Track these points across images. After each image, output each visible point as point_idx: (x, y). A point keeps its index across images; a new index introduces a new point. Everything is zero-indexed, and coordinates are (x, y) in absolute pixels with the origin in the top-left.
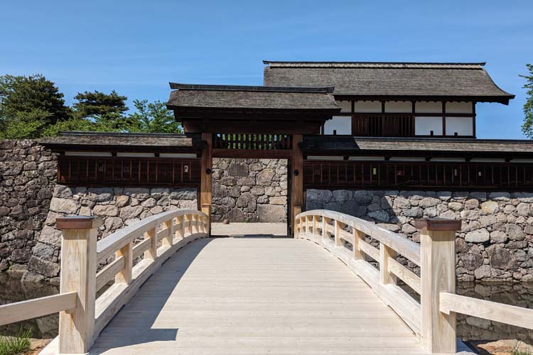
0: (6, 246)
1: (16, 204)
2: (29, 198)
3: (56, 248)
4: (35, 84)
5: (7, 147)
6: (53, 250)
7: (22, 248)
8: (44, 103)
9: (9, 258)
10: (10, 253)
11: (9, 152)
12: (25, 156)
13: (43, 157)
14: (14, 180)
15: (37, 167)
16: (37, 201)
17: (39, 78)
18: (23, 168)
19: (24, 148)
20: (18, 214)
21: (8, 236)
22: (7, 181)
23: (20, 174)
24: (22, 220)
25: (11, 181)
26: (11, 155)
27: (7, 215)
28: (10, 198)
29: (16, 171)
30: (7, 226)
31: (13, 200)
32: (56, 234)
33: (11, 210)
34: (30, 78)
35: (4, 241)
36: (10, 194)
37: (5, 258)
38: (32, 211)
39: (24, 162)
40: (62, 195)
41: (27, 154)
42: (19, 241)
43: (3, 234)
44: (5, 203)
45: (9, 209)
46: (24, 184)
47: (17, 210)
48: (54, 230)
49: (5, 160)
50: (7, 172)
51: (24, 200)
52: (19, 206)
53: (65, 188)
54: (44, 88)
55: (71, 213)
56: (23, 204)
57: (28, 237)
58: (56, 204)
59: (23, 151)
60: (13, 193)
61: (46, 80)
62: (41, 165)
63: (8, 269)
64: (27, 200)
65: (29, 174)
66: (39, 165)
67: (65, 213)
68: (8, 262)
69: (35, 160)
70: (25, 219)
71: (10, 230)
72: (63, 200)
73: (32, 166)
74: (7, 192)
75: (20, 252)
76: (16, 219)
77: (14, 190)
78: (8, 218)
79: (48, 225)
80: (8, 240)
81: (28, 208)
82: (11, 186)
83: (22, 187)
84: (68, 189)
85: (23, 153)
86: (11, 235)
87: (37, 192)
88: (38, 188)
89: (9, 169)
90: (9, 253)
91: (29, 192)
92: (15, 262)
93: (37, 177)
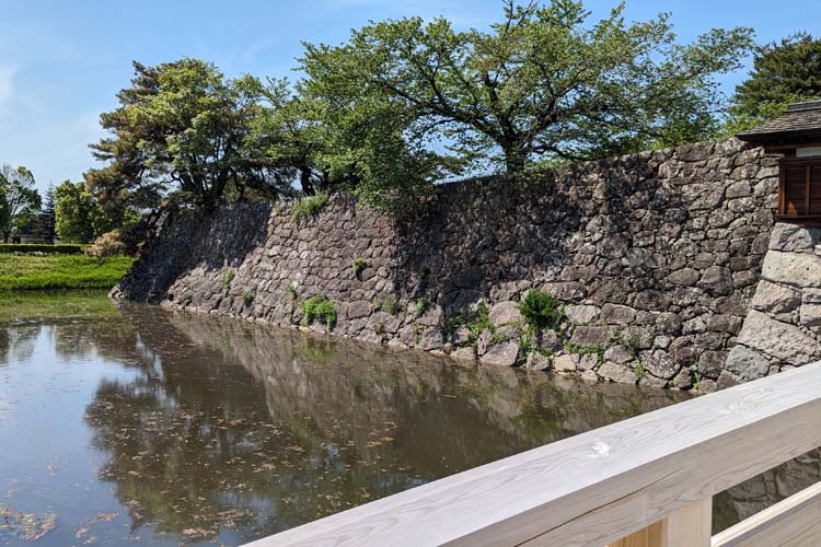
0: (690, 343)
1: (709, 264)
2: (734, 254)
3: (774, 360)
4: (793, 50)
5: (697, 157)
6: (766, 363)
7: (718, 349)
8: (808, 83)
9: (694, 367)
10: (696, 357)
11: (699, 167)
12: (728, 171)
13: (763, 169)
14: (707, 218)
15: (752, 190)
16: (749, 259)
17: (800, 39)
18: (724, 194)
19: (729, 156)
20: (713, 284)
21: (693, 326)
22: (695, 220)
23: (719, 206)
24: (721, 295)
25: (703, 220)
26: (704, 170)
27: (694, 285)
28: (700, 252)
29: (712, 201)
30: (692, 305)
31: (706, 256)
32: (774, 329)
33: (700, 276)
34: (783, 42)
35: (687, 334)
36: (699, 245)
37: (688, 365)
38: (739, 278)
39: (727, 182)
40: (790, 246)
41: (733, 166)
42: (714, 336)
43: (685, 321)
44: (691, 262)
45: (696, 274)
46: (726, 226)
47: (711, 275)
48: (769, 322)
49: (693, 181)
50: (696, 205)
51: (724, 256)
52: (715, 269)
53: (796, 230)
54: (809, 55)
55: (810, 286)
56: (723, 265)
57: (730, 328)
58: (773, 264)
59: (725, 162)
60: (705, 243)
61: (813, 40)
62: (759, 187)
63: (691, 387)
64: (731, 256)
65: (735, 207)
66: (756, 187)
67: (795, 285)
68: (692, 373)
69: (748, 178)
70: (727, 294)
71: (699, 314)
72: (789, 256)
73: (742, 188)
74: (694, 241)
75: (715, 358)
76: (710, 292)
77: (706, 238)
78: (695, 290)
79: (756, 308)
80: (694, 332)
81: (732, 272)
82: (703, 230)
83: (722, 231)
84: (803, 232)
85: (725, 164)
86: (699, 323)
87: (751, 241)
88: (752, 232)
89: (699, 197)
90: (694, 356)
91: (736, 241)
92: (705, 375)
93: (752, 211)
